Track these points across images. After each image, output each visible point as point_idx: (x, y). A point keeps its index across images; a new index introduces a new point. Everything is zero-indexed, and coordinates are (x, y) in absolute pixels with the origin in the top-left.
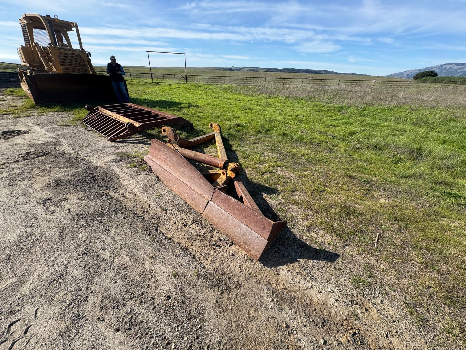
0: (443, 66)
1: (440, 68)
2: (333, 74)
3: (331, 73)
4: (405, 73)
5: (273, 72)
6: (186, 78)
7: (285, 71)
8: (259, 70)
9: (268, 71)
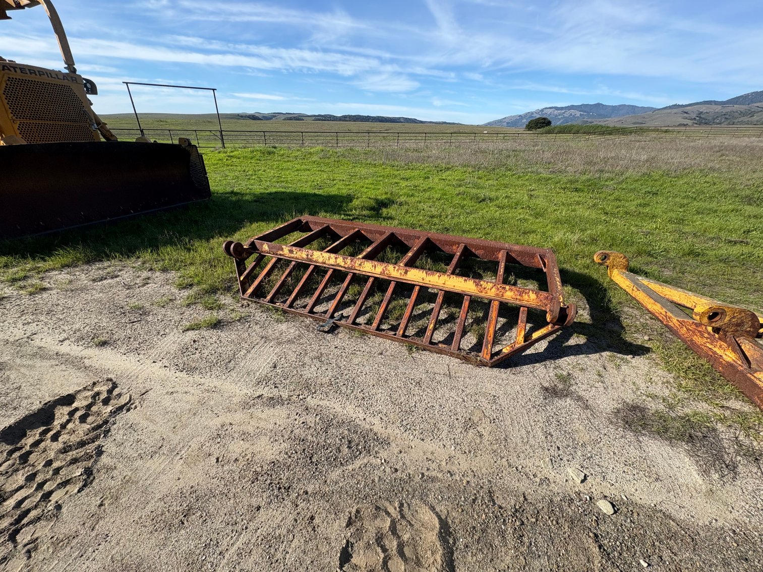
2: (416, 123)
4: (504, 121)
5: (328, 120)
6: (222, 135)
7: (348, 119)
8: (304, 118)
9: (319, 120)
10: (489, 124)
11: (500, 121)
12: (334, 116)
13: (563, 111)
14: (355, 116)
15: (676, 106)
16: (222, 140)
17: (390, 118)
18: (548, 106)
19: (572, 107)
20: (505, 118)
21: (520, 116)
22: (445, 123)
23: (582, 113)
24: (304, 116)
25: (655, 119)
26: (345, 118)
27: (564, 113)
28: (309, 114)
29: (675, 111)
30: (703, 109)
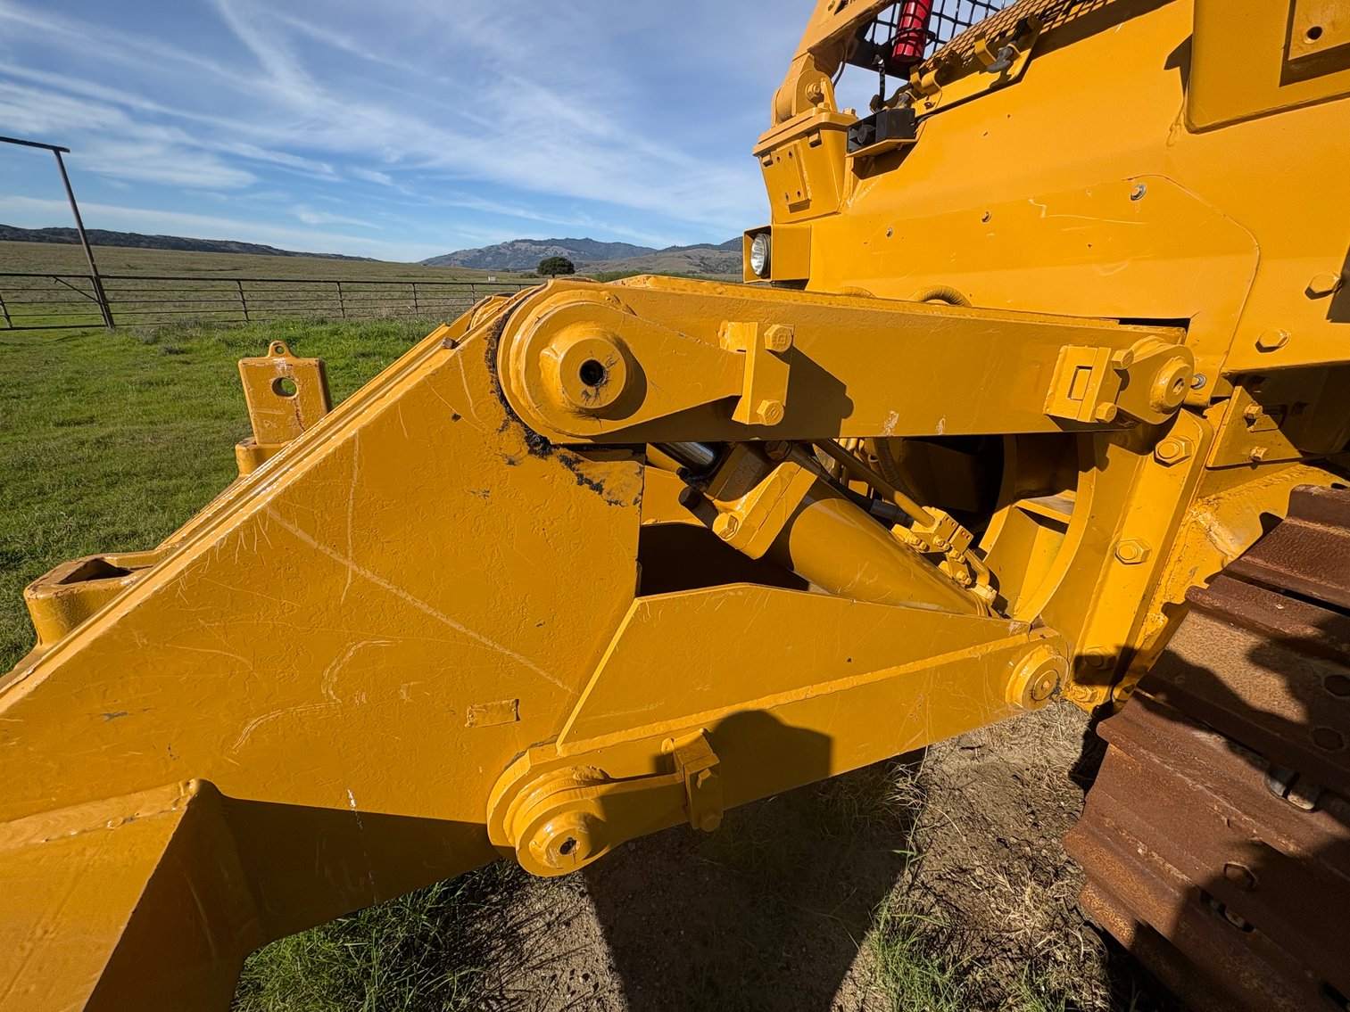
0: (512, 244)
1: (511, 248)
2: (272, 254)
3: (267, 250)
4: (455, 257)
6: (101, 290)
10: (429, 261)
11: (448, 258)
13: (544, 247)
15: (674, 249)
16: (104, 303)
17: (201, 241)
18: (520, 238)
19: (553, 242)
20: (456, 253)
21: (480, 251)
22: (340, 257)
23: (571, 252)
25: (660, 264)
27: (545, 250)
29: (677, 254)
30: (704, 253)
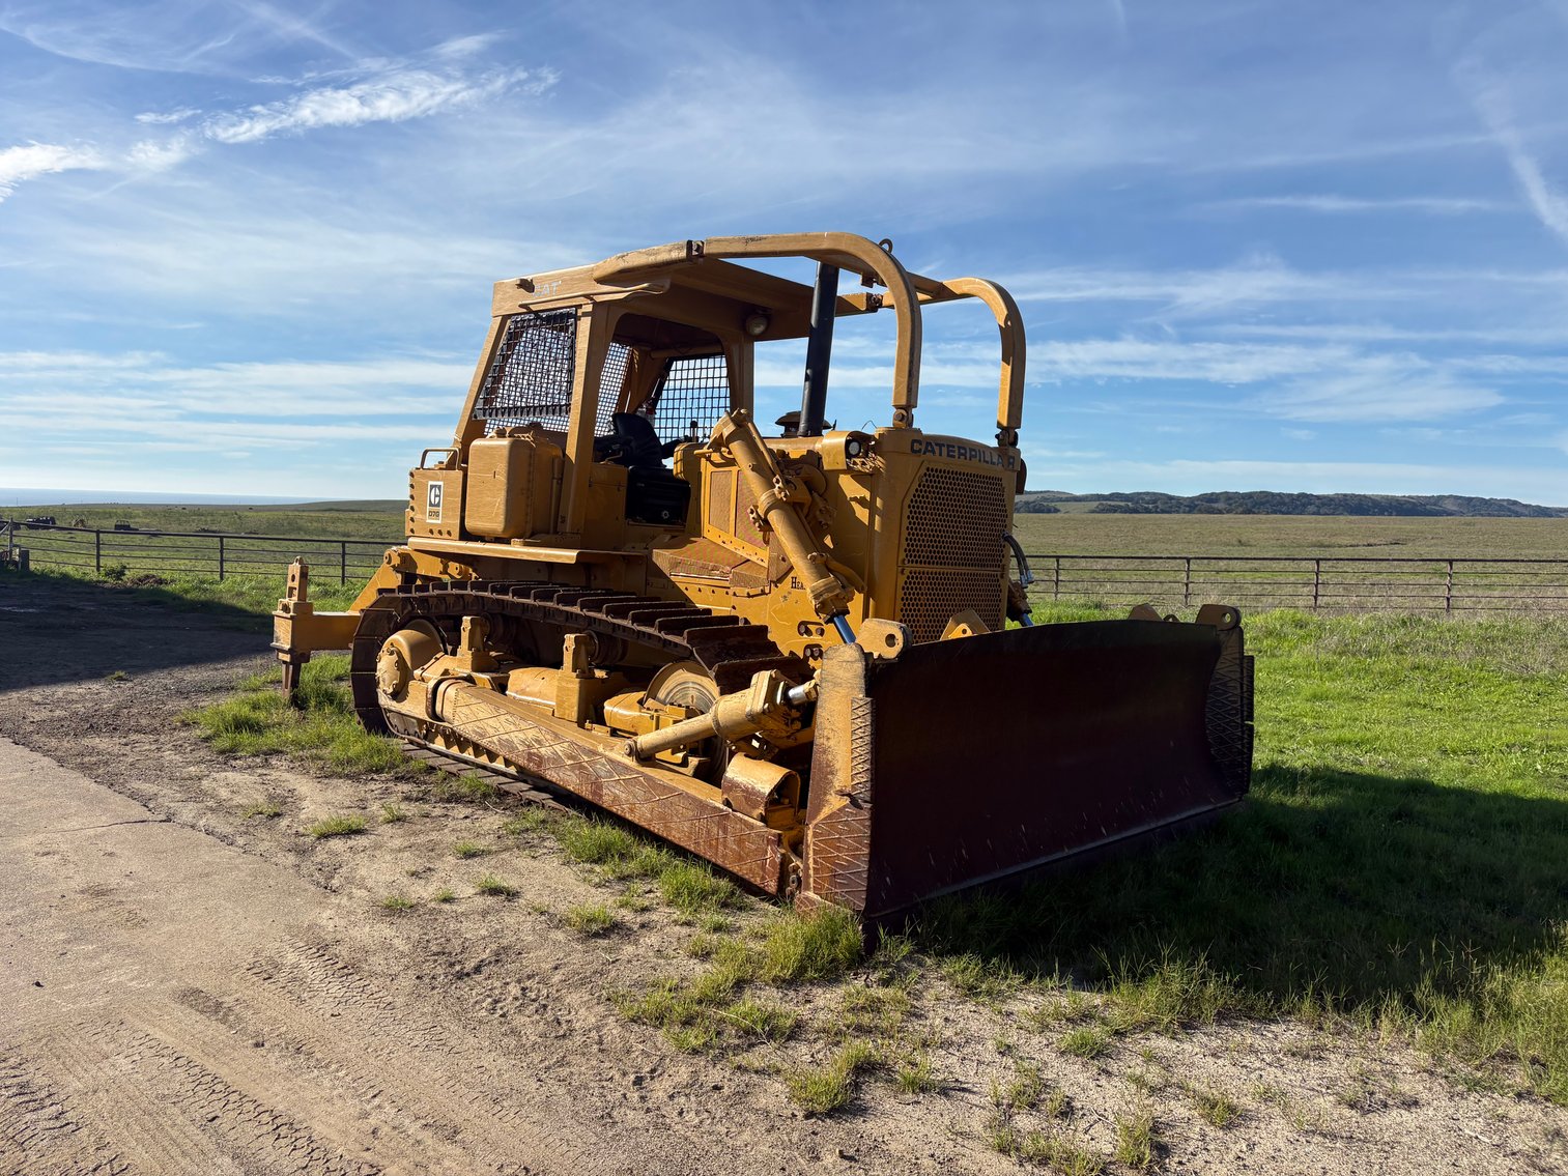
5: (1148, 511)
7: (1220, 505)
8: (1059, 505)
9: (1114, 510)
12: (1171, 498)
14: (1250, 496)
24: (1061, 500)
26: (1208, 504)
28: (1078, 493)
